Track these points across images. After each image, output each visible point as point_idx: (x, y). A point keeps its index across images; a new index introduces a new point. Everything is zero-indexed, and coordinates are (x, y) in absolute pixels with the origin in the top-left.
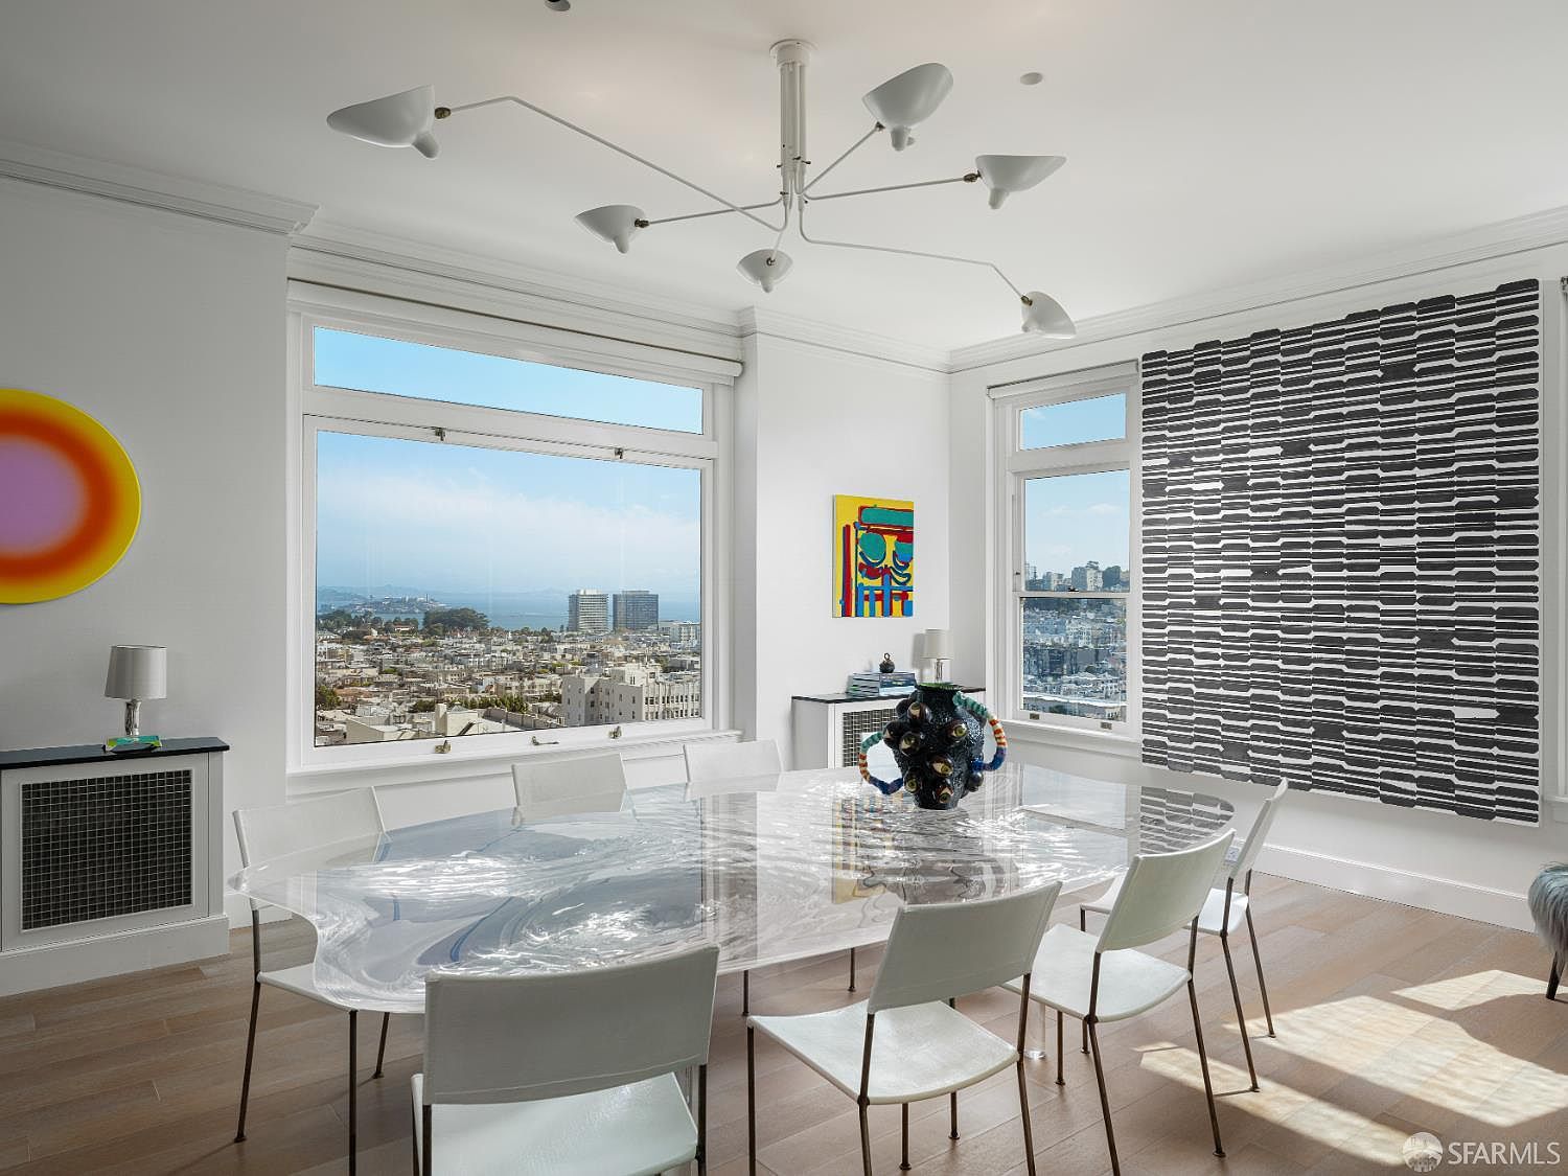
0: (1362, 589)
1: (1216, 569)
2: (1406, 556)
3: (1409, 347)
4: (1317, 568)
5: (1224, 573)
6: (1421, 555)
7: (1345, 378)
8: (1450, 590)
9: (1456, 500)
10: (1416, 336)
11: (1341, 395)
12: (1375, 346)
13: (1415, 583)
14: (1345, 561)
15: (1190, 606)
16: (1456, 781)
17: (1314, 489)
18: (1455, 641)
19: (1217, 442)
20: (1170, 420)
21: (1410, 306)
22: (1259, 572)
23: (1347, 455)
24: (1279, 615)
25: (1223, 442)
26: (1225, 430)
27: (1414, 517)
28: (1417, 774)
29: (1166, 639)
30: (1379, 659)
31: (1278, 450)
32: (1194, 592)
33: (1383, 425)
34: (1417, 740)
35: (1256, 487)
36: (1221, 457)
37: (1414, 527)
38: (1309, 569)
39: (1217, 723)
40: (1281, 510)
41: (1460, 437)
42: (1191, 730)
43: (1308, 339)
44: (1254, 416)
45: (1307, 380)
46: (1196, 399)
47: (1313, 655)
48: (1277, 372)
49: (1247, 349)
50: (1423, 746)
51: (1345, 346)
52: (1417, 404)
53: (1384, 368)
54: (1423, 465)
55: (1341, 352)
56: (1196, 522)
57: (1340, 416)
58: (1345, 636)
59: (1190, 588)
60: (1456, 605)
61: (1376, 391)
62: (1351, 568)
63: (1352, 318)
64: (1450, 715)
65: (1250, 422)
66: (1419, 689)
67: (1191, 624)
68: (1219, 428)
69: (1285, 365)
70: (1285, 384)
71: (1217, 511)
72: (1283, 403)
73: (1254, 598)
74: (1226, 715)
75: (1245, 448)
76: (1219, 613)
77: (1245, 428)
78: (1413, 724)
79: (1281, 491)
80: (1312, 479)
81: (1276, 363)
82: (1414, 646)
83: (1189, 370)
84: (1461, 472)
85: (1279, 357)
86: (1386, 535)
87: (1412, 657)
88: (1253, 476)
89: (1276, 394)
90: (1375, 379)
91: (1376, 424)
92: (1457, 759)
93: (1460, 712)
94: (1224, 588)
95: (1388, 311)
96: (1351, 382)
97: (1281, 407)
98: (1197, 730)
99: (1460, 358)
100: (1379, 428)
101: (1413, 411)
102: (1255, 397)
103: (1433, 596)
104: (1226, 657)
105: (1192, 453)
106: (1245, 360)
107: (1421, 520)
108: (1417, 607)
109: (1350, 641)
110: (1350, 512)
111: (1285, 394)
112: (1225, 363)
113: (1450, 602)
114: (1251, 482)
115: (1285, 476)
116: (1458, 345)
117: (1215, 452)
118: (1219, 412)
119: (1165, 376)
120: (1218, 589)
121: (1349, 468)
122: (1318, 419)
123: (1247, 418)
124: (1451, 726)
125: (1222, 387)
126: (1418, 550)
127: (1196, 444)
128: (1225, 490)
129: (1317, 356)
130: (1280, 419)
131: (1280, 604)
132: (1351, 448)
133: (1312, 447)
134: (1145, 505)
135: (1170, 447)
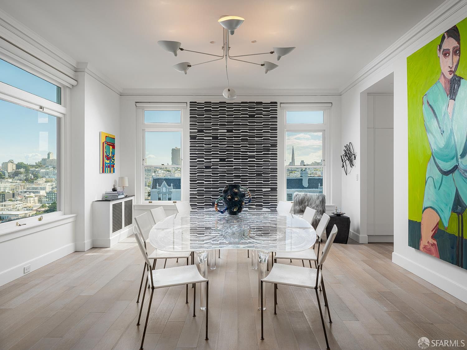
0: (245, 164)
1: (210, 159)
2: (253, 157)
3: (253, 111)
4: (235, 159)
5: (212, 160)
6: (256, 157)
7: (241, 116)
8: (262, 164)
9: (263, 145)
10: (256, 109)
11: (240, 120)
12: (247, 110)
13: (255, 163)
14: (241, 157)
15: (203, 168)
16: (263, 204)
17: (234, 141)
18: (263, 175)
19: (211, 127)
20: (198, 120)
21: (254, 103)
22: (221, 160)
23: (241, 134)
24: (226, 170)
25: (212, 127)
26: (213, 125)
27: (255, 148)
28: (255, 204)
29: (197, 177)
30: (248, 179)
31: (226, 131)
32: (204, 165)
33: (249, 128)
34: (255, 197)
35: (220, 139)
36: (212, 131)
37: (255, 151)
38: (233, 159)
39: (210, 198)
40: (226, 145)
41: (264, 132)
42: (203, 200)
43: (233, 106)
44: (220, 122)
45: (232, 115)
46: (205, 116)
47: (234, 179)
48: (226, 112)
49: (218, 105)
50: (257, 198)
51: (241, 109)
52: (255, 124)
53: (249, 115)
54: (257, 137)
55: (240, 110)
56: (205, 147)
57: (239, 125)
58: (241, 175)
59: (203, 164)
60: (263, 167)
61: (247, 120)
62: (242, 159)
63: (242, 103)
64: (262, 190)
65: (219, 123)
66: (256, 186)
67: (203, 173)
68: (211, 124)
69: (227, 111)
70: (227, 115)
71: (210, 144)
72: (227, 120)
73: (220, 166)
74: (213, 195)
75: (218, 130)
76: (211, 170)
77: (217, 125)
78: (255, 193)
79: (226, 141)
80: (233, 138)
81: (225, 110)
82: (254, 176)
83: (203, 108)
84: (264, 139)
85: (226, 109)
86: (249, 152)
87: (255, 179)
88: (220, 137)
89: (225, 117)
90: (247, 117)
91: (247, 127)
92: (263, 199)
93: (264, 190)
94: (212, 164)
95: (250, 103)
96: (242, 117)
97: (226, 121)
98: (205, 200)
99: (264, 115)
100: (248, 128)
101: (255, 125)
102: (220, 117)
103: (259, 165)
104: (213, 181)
105: (204, 129)
106: (218, 108)
107: (256, 149)
108: (255, 168)
109: (242, 176)
110: (242, 147)
111: (227, 118)
112: (213, 108)
113: (262, 167)
114: (219, 138)
115: (227, 137)
116: (263, 112)
117: (210, 130)
118: (211, 120)
119: (196, 108)
120: (211, 164)
121: (242, 137)
122: (235, 125)
123: (218, 122)
124: (262, 193)
125: (212, 114)
126: (256, 156)
127: (205, 127)
128: (212, 139)
129: (235, 110)
130: (226, 124)
131: (226, 168)
132: (242, 132)
133: (233, 131)
134: (190, 142)
135: (198, 127)
